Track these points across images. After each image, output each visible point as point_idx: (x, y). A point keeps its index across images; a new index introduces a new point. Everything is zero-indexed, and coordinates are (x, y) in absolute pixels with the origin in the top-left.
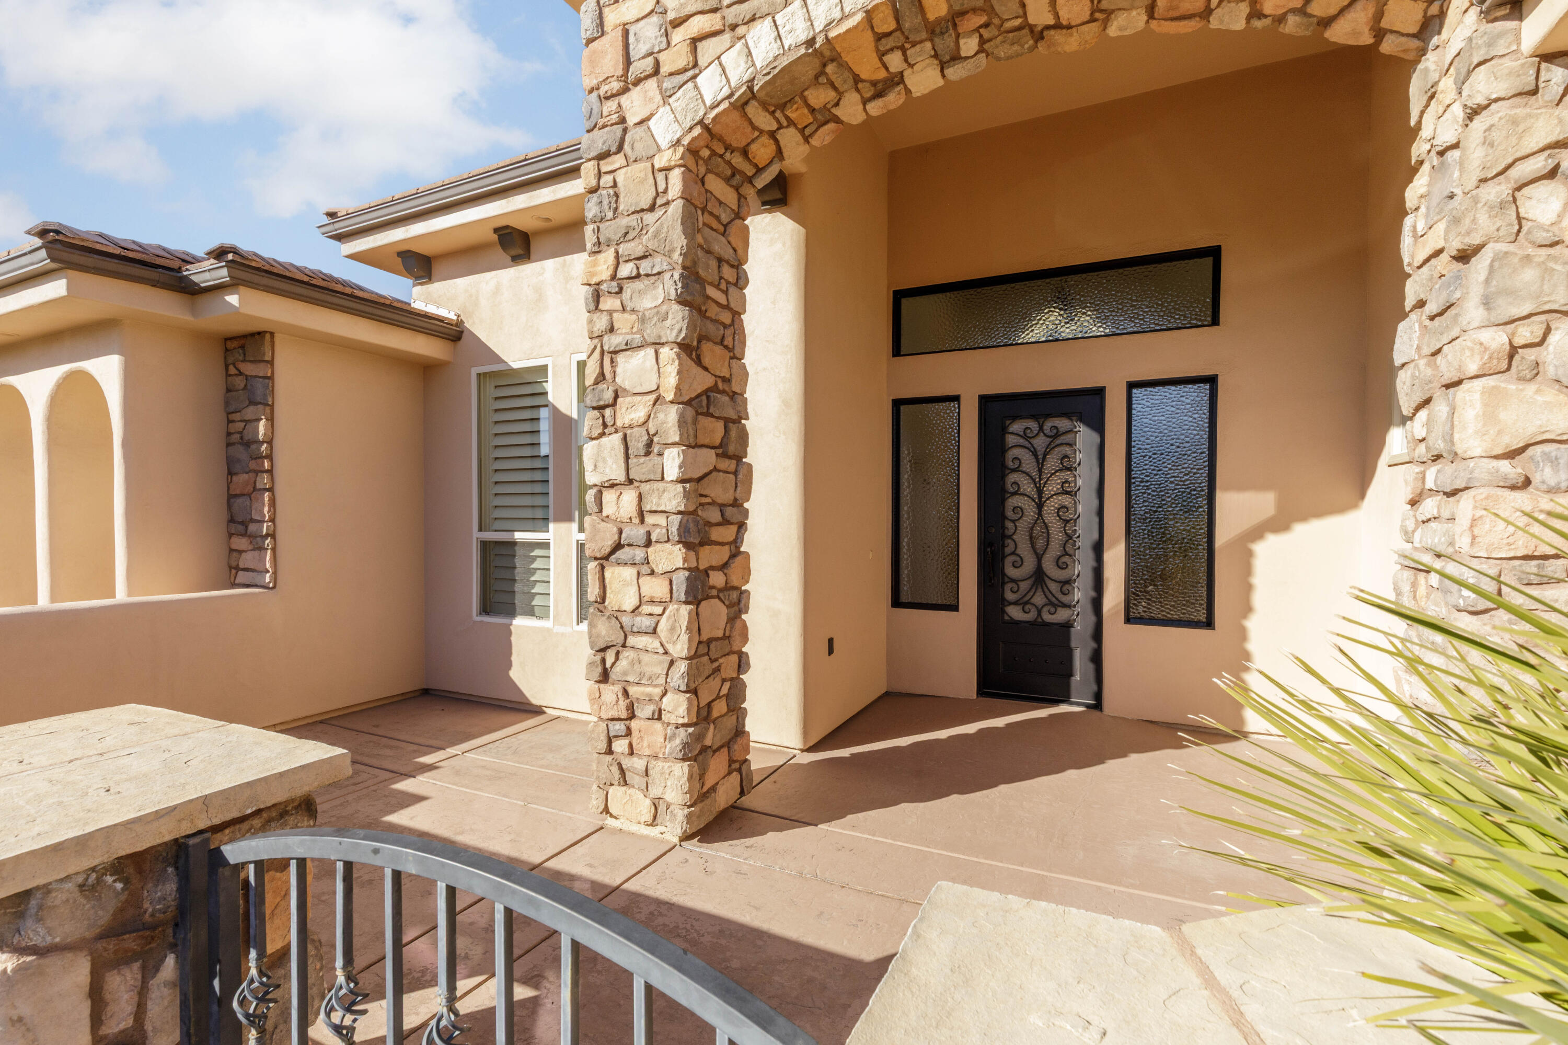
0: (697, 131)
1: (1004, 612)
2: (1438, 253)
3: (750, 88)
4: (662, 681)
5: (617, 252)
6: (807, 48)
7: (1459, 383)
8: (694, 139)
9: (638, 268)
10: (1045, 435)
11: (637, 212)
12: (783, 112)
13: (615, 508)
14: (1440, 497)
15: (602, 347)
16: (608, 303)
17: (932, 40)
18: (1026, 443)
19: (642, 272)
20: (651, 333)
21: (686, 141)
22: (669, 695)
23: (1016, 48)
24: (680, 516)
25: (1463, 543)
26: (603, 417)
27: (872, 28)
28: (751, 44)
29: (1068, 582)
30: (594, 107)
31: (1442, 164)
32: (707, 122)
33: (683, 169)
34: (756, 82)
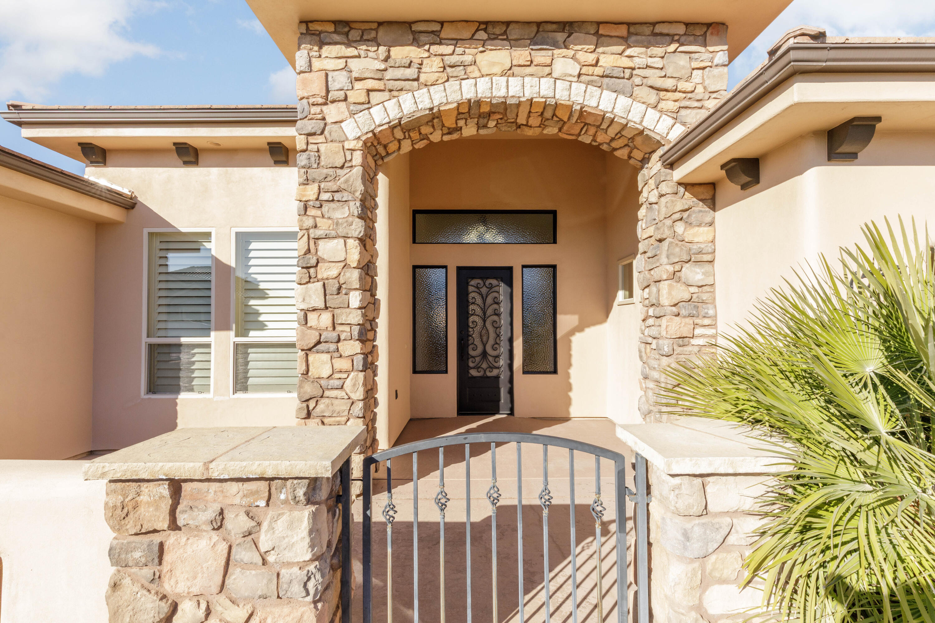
0: (370, 135)
1: (468, 372)
2: (651, 237)
3: (400, 122)
4: (346, 413)
5: (319, 186)
6: (429, 111)
7: (660, 281)
8: (368, 138)
9: (333, 197)
10: (486, 287)
11: (333, 168)
12: (408, 132)
13: (317, 322)
14: (654, 318)
15: (308, 235)
16: (312, 212)
17: (478, 118)
18: (478, 291)
19: (335, 199)
20: (341, 231)
21: (364, 138)
22: (351, 420)
23: (509, 129)
24: (359, 327)
25: (664, 333)
26: (309, 273)
27: (458, 110)
28: (401, 101)
29: (498, 357)
30: (305, 108)
31: (651, 207)
32: (375, 132)
33: (362, 152)
34: (403, 119)
